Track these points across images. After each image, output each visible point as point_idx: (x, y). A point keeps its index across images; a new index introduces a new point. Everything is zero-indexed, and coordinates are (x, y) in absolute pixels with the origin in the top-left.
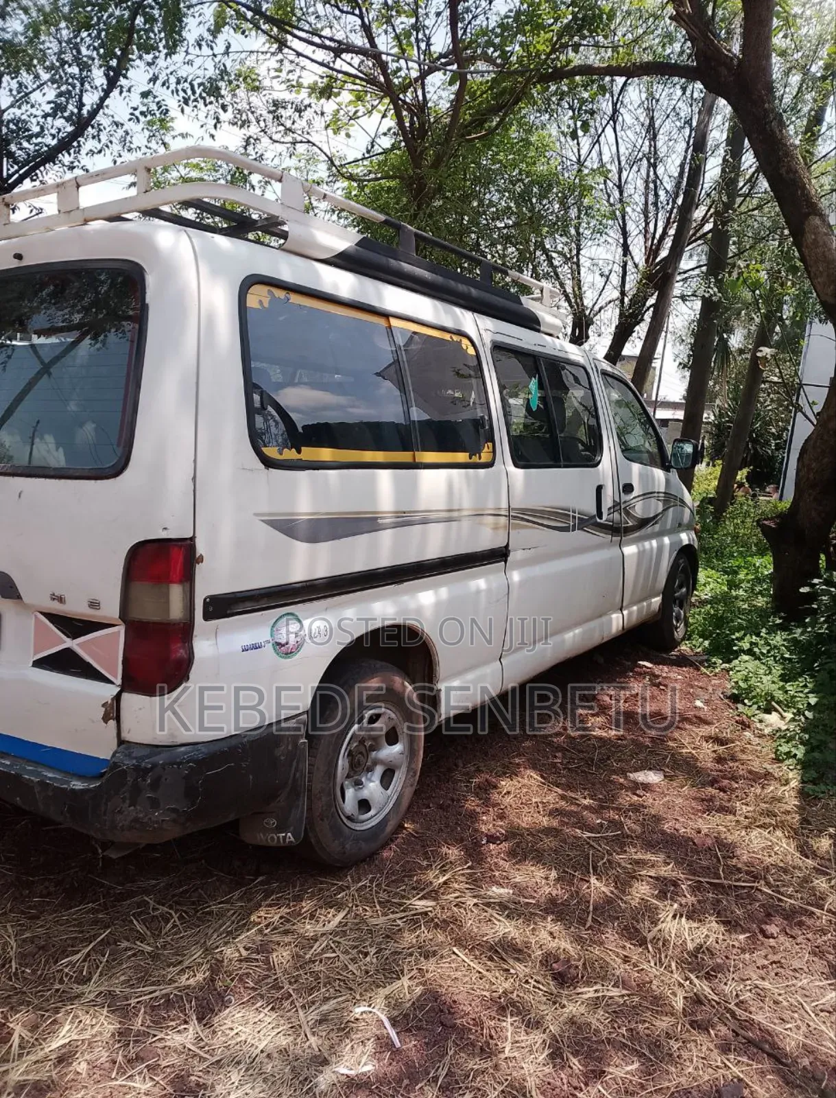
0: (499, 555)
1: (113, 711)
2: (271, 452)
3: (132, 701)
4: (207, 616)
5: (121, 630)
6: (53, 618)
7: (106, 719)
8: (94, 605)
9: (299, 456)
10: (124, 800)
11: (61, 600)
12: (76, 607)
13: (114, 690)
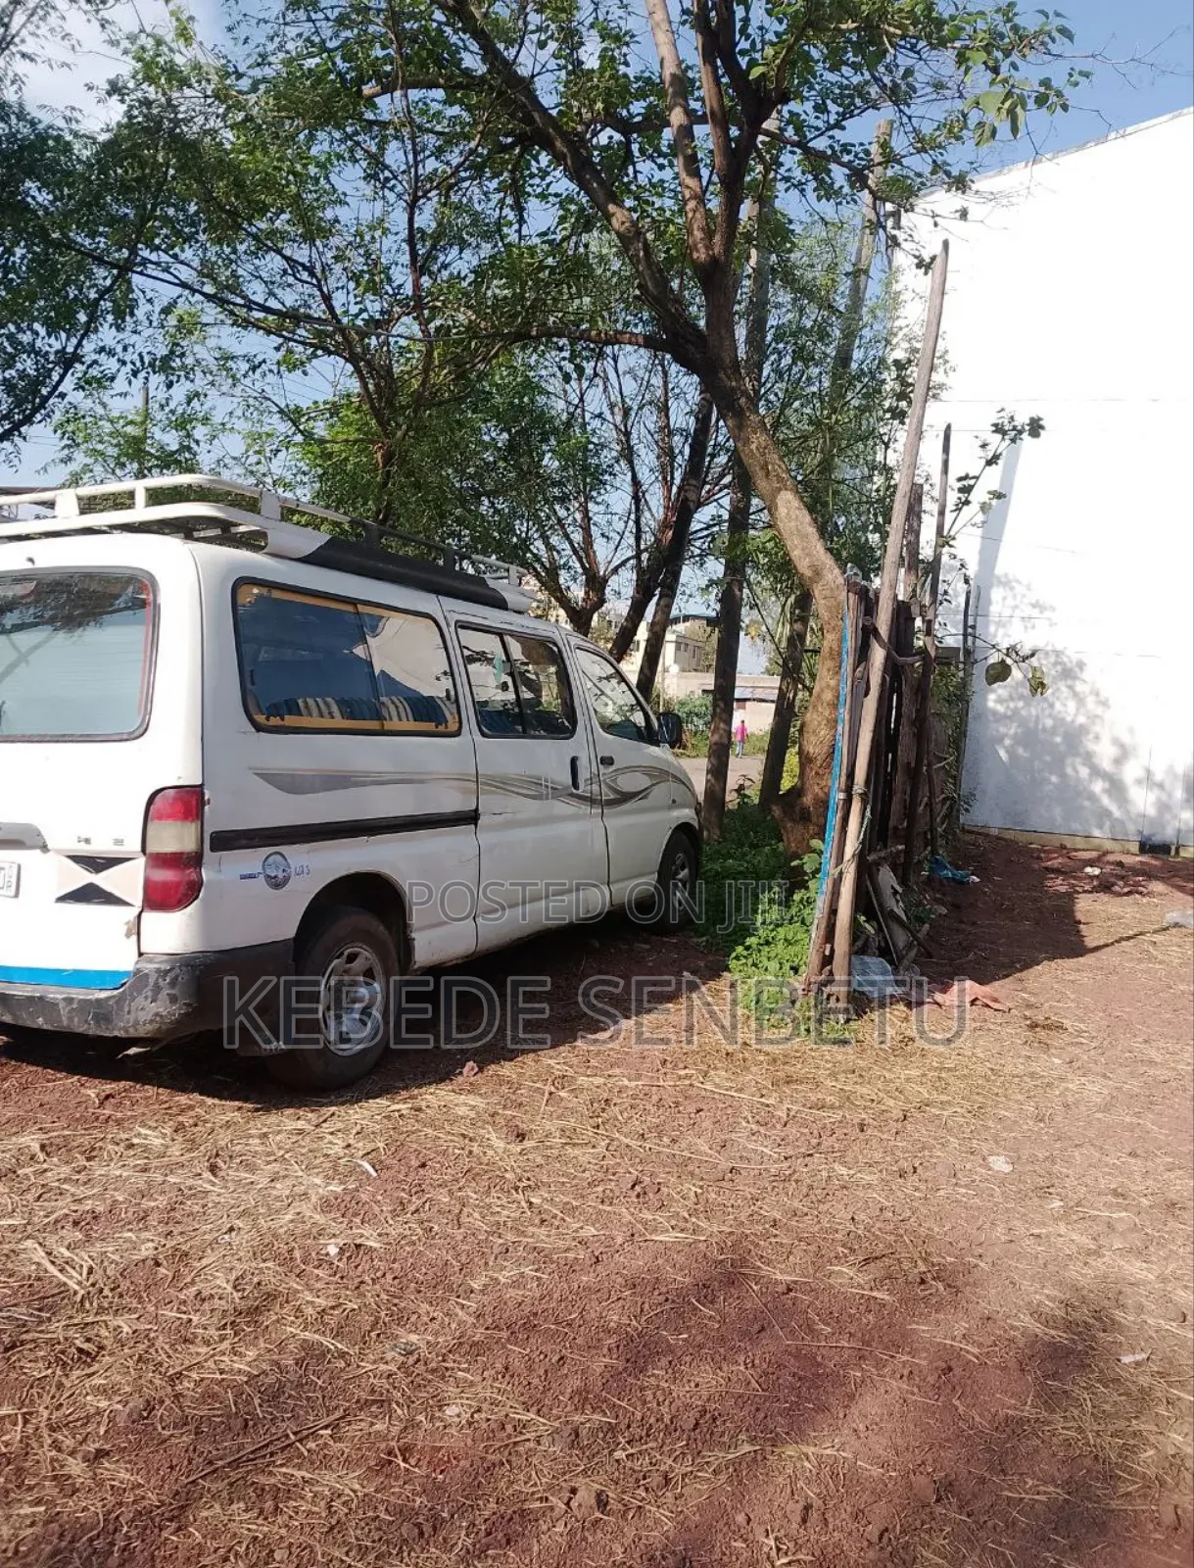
0: (471, 818)
1: (136, 929)
2: (261, 719)
3: (151, 918)
4: (212, 849)
5: (141, 861)
6: (77, 859)
7: (128, 935)
8: (119, 842)
9: (281, 723)
10: (146, 998)
11: (87, 841)
12: (101, 847)
13: (136, 911)
